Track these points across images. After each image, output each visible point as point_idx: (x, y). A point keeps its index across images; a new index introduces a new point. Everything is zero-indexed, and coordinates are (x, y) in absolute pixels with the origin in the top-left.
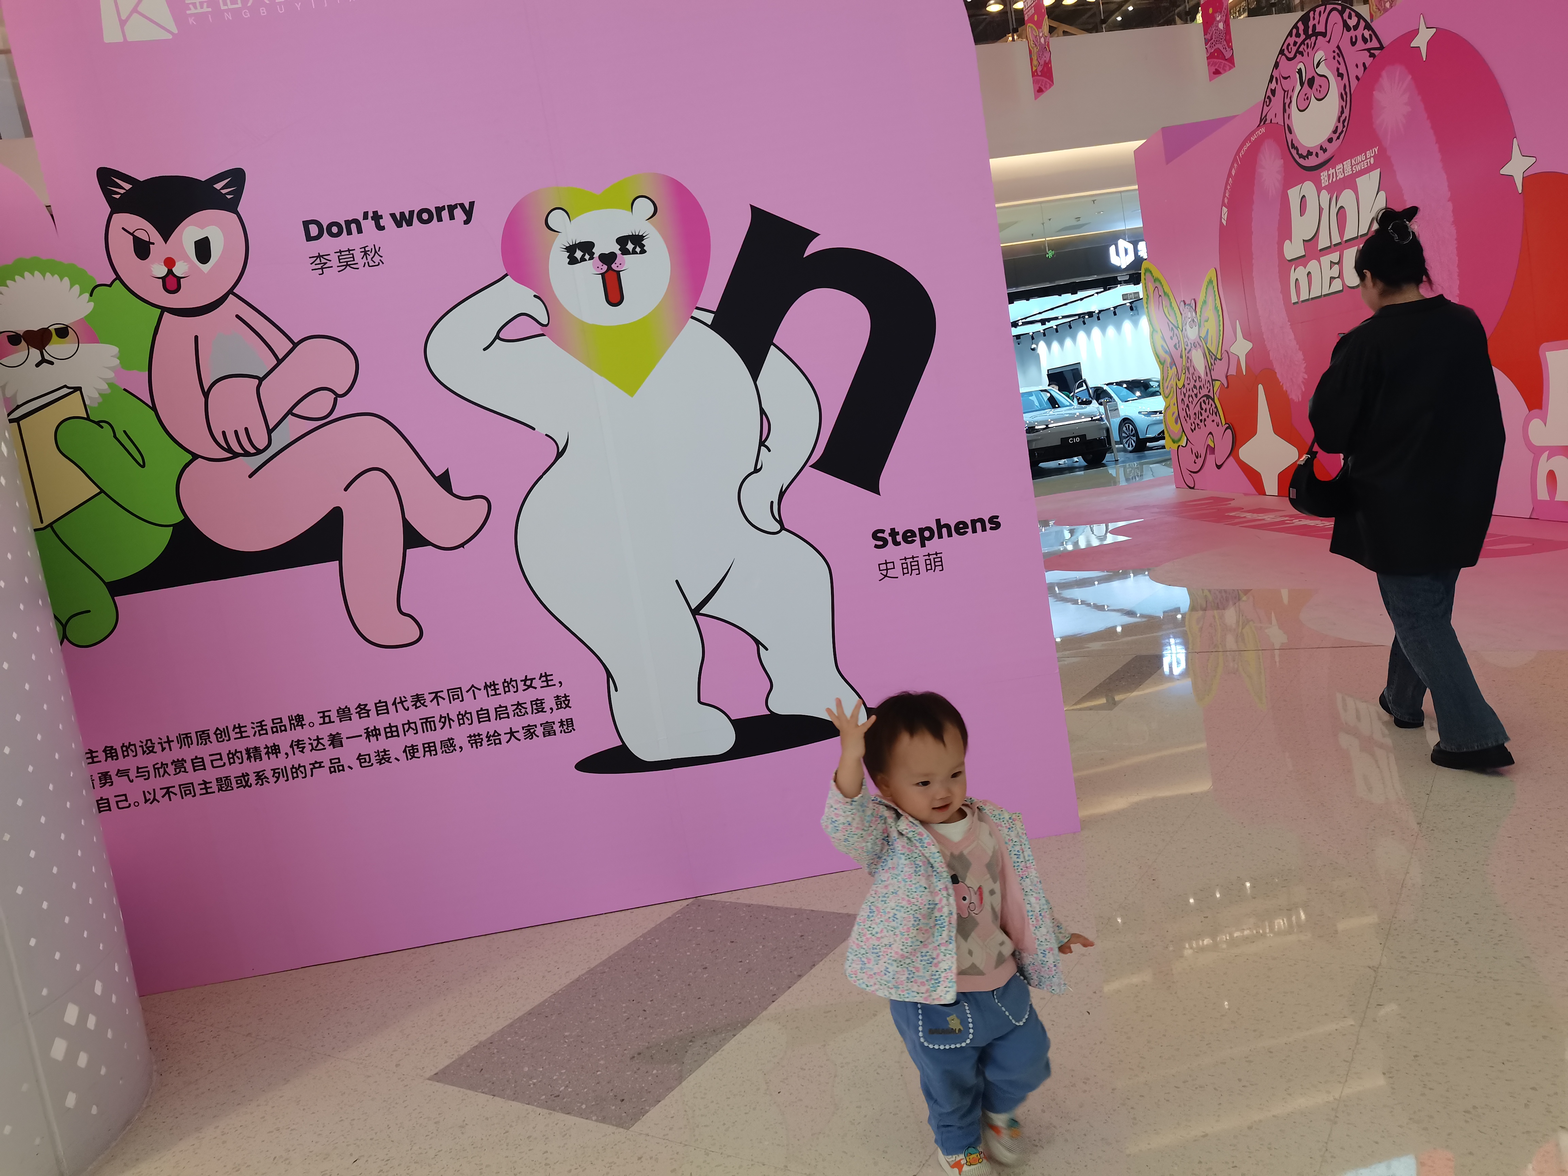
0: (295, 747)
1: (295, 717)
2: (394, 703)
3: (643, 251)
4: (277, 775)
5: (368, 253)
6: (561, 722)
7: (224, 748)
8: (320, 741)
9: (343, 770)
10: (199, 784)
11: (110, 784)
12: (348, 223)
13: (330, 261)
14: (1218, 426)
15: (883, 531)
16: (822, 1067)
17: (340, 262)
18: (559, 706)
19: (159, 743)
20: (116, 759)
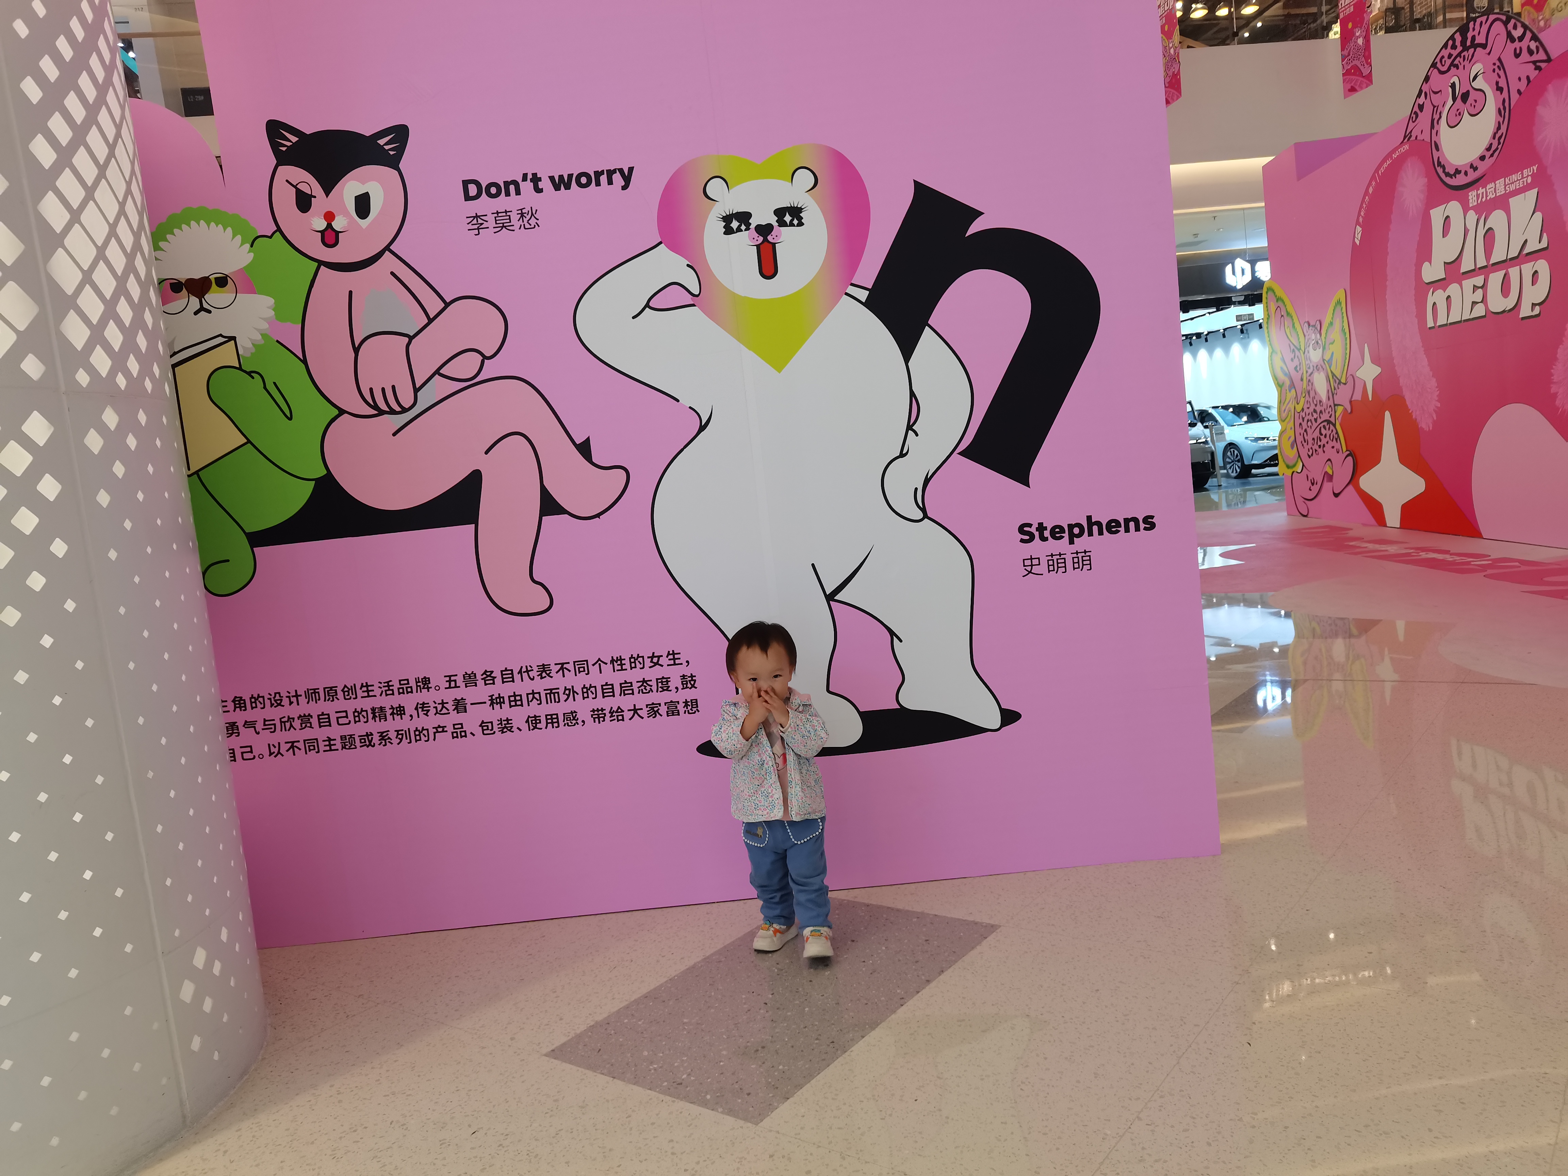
0: (420, 710)
1: (422, 679)
2: (520, 672)
3: (801, 224)
4: (400, 736)
5: (525, 215)
6: (686, 702)
7: (351, 706)
8: (445, 705)
9: (466, 736)
10: (324, 741)
11: (237, 734)
12: (507, 184)
13: (487, 221)
14: (1338, 452)
15: (1030, 525)
16: (960, 1077)
17: (496, 223)
18: (685, 686)
19: (287, 697)
20: (244, 710)
